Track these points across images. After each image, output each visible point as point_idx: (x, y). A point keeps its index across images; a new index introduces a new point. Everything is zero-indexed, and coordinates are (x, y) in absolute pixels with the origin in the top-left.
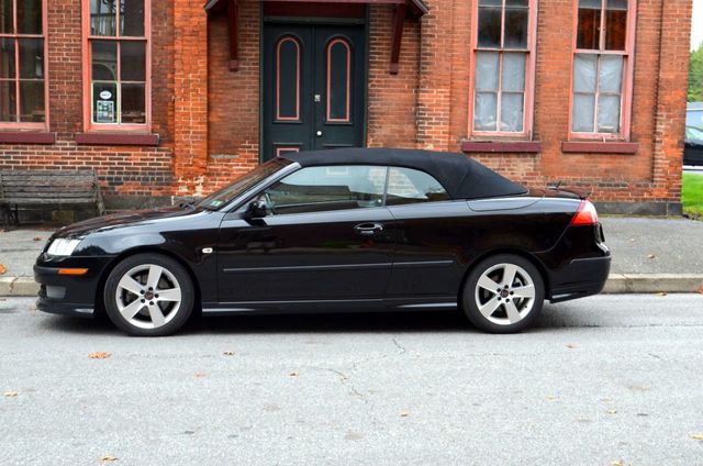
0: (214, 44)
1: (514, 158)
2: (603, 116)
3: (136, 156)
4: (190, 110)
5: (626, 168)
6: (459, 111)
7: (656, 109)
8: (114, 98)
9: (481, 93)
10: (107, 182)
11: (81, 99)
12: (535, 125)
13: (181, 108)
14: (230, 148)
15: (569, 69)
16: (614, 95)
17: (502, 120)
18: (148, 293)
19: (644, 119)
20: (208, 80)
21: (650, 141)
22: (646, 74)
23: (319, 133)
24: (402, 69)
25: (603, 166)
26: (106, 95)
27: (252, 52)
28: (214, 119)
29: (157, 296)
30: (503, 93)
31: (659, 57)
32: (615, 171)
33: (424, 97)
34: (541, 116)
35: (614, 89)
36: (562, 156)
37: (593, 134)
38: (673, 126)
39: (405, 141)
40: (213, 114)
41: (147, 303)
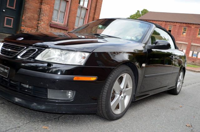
6: (51, 14)
9: (55, 10)
12: (67, 22)
16: (83, 19)
17: (59, 19)
22: (92, 15)
23: (4, 10)
30: (60, 11)
31: (95, 12)
33: (43, 7)
34: (70, 21)
35: (83, 17)
39: (35, 20)
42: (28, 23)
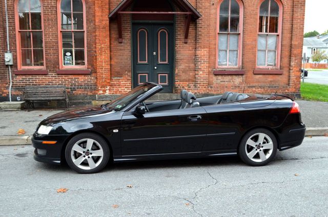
0: (112, 32)
1: (234, 77)
2: (269, 59)
3: (81, 79)
4: (103, 59)
5: (279, 80)
6: (212, 58)
7: (290, 56)
8: (72, 55)
9: (221, 50)
10: (70, 89)
11: (58, 56)
12: (242, 63)
13: (99, 59)
14: (119, 75)
15: (255, 40)
16: (273, 51)
17: (229, 61)
18: (87, 153)
19: (286, 60)
20: (110, 47)
21: (288, 69)
22: (287, 42)
23: (156, 68)
24: (189, 41)
25: (270, 79)
26: (68, 54)
27: (128, 35)
28: (113, 63)
29: (91, 154)
30: (230, 51)
31: (292, 36)
32: (274, 81)
33: (198, 52)
34: (245, 60)
35: (273, 48)
36: (254, 76)
37: (265, 67)
38: (297, 63)
39: (191, 70)
40: (112, 61)
41: (87, 157)
42: (184, 76)
